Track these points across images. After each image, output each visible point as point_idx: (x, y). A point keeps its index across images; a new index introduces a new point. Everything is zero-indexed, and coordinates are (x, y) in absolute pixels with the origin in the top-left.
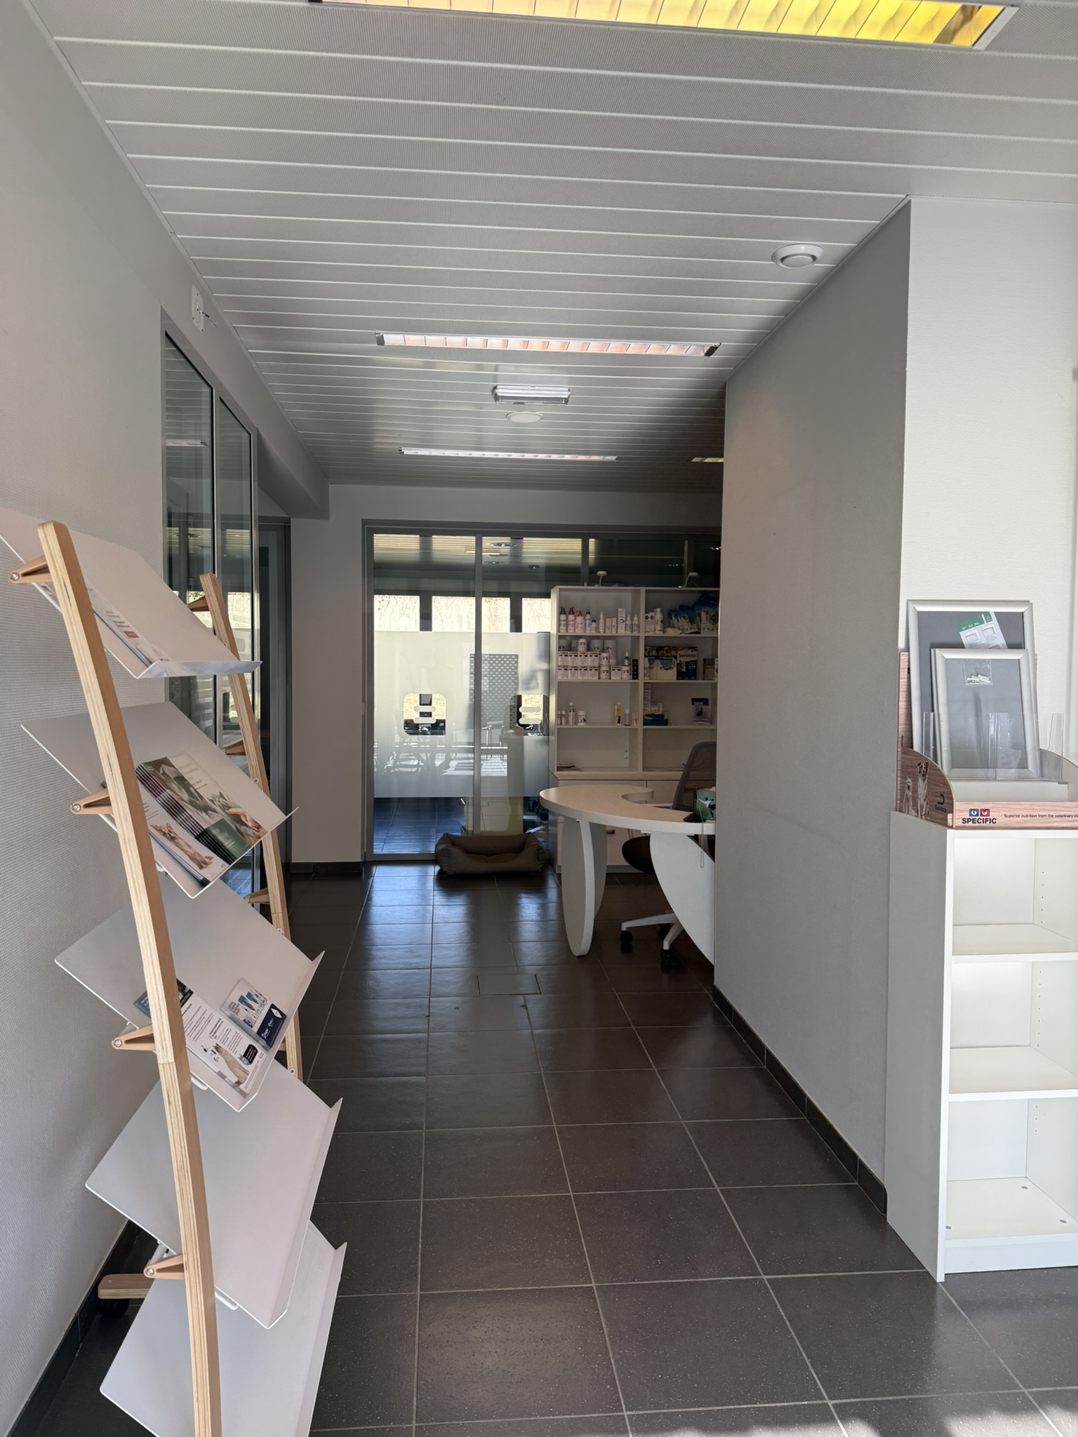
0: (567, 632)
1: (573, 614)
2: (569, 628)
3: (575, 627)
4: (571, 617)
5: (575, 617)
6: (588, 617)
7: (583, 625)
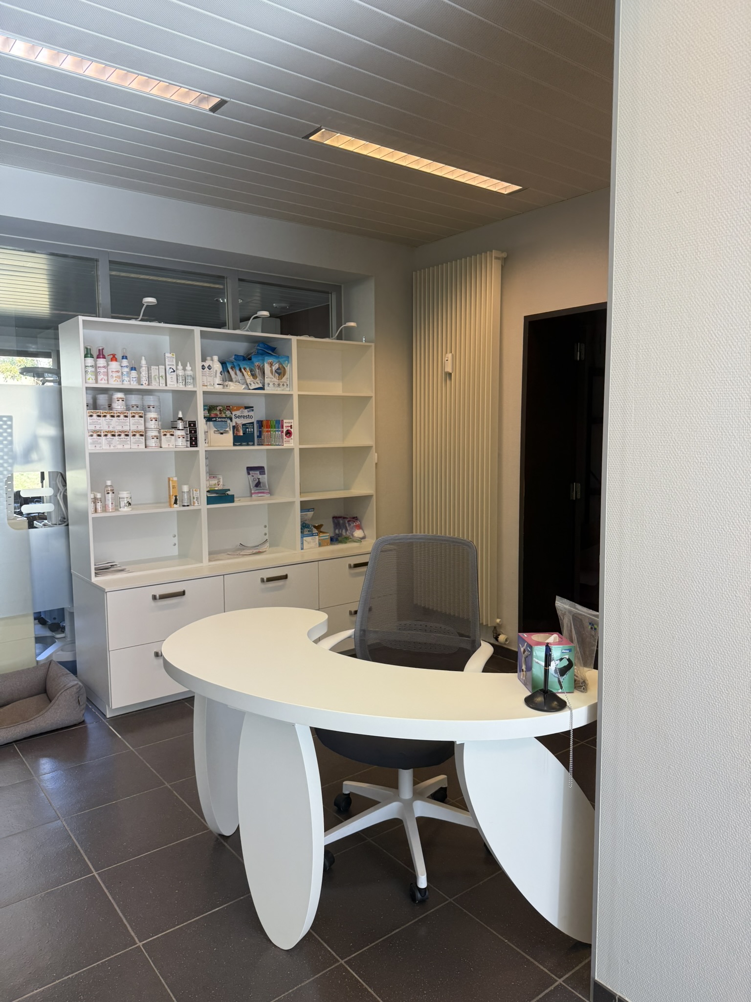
0: (97, 382)
1: (104, 357)
2: (100, 378)
3: (108, 376)
4: (101, 362)
5: (107, 362)
6: (125, 362)
7: (120, 374)
